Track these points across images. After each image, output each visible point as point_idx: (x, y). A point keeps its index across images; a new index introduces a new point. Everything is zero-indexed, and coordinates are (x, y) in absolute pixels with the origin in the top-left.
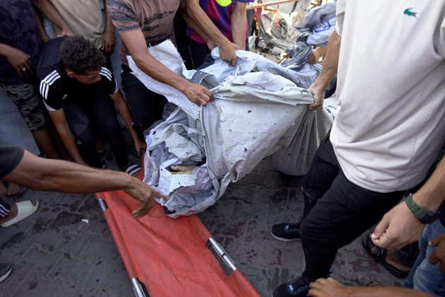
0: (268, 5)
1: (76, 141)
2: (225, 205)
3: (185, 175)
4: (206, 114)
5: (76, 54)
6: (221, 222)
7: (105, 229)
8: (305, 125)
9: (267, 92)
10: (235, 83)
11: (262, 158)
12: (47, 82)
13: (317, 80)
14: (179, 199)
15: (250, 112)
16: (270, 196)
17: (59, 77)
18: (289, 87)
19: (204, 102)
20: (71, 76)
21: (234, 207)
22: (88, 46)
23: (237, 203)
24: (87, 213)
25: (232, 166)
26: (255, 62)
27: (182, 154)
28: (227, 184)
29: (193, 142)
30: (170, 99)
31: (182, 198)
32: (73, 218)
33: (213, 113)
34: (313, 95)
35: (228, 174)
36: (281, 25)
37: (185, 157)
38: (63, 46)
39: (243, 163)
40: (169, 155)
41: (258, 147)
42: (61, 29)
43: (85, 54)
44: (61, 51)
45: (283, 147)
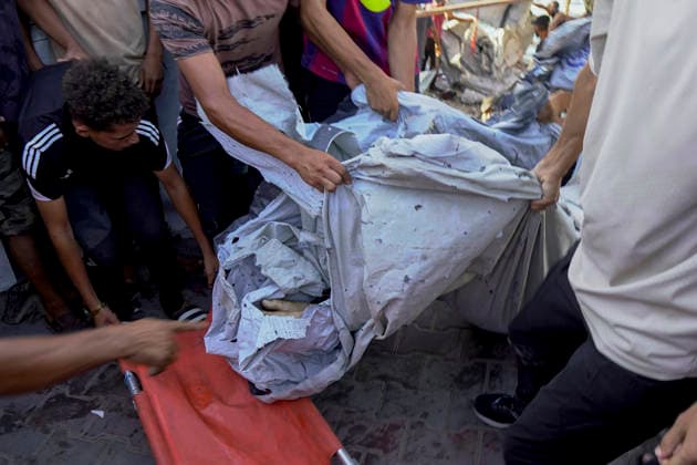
0: (457, 10)
1: (85, 260)
2: (366, 390)
3: (289, 318)
4: (335, 207)
5: (93, 92)
6: (356, 423)
7: (136, 431)
8: (523, 239)
9: (454, 172)
10: (394, 152)
11: (436, 295)
12: (36, 146)
13: (550, 156)
14: (277, 366)
15: (418, 207)
16: (452, 375)
17: (61, 135)
18: (495, 166)
19: (331, 185)
20: (83, 135)
21: (381, 395)
22: (116, 77)
23: (389, 388)
24: (102, 397)
25: (378, 308)
26: (433, 116)
27: (286, 280)
28: (367, 341)
29: (307, 259)
30: (269, 177)
31: (281, 365)
32: (75, 407)
33: (348, 206)
34: (541, 182)
35: (369, 323)
36: (481, 49)
37: (292, 285)
38: (67, 77)
39: (400, 303)
40: (262, 280)
41: (431, 274)
42: (65, 48)
43: (110, 92)
44: (64, 85)
45: (479, 278)
